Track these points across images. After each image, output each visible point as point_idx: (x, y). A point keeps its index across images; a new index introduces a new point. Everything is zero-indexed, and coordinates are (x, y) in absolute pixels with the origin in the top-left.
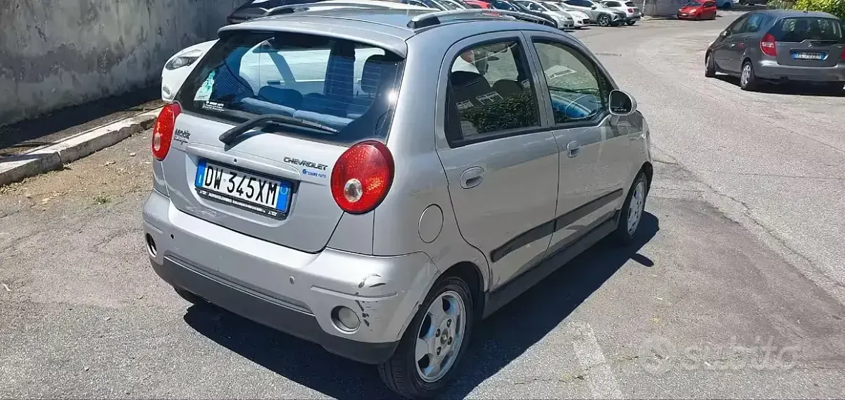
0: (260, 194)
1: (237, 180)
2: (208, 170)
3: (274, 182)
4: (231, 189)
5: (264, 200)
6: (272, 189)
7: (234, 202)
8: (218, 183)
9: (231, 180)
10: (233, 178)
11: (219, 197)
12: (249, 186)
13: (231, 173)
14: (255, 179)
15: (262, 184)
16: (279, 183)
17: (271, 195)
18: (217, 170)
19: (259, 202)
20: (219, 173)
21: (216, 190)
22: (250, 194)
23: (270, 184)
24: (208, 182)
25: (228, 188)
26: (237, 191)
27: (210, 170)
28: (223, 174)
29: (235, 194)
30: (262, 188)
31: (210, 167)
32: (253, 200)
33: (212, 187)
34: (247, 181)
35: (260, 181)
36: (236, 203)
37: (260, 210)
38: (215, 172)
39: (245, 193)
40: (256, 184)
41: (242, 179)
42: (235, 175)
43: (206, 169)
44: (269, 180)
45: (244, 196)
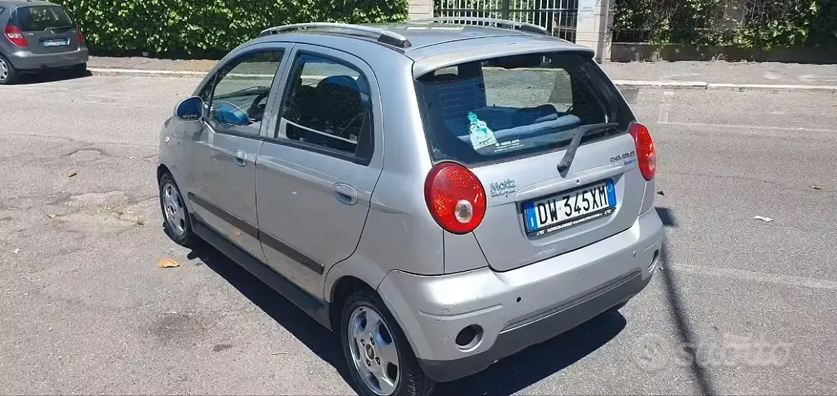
0: (595, 201)
1: (572, 201)
2: (539, 209)
3: (600, 185)
4: (568, 213)
5: (599, 204)
6: (602, 192)
7: (574, 223)
8: (554, 214)
9: (566, 205)
10: (567, 201)
11: (560, 227)
12: (584, 200)
13: (564, 198)
14: (586, 192)
15: (593, 192)
16: (604, 184)
17: (603, 197)
18: (549, 203)
19: (596, 209)
20: (552, 205)
21: (555, 221)
22: (587, 207)
23: (599, 188)
24: (543, 219)
25: (566, 213)
26: (576, 210)
27: (542, 208)
28: (556, 203)
29: (575, 214)
30: (594, 196)
31: (539, 205)
32: (591, 210)
33: (549, 222)
34: (580, 197)
35: (591, 191)
36: (576, 222)
37: (598, 215)
38: (547, 206)
39: (582, 209)
40: (588, 196)
41: (575, 198)
42: (568, 198)
43: (536, 209)
44: (596, 186)
45: (583, 212)
